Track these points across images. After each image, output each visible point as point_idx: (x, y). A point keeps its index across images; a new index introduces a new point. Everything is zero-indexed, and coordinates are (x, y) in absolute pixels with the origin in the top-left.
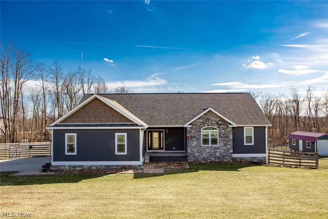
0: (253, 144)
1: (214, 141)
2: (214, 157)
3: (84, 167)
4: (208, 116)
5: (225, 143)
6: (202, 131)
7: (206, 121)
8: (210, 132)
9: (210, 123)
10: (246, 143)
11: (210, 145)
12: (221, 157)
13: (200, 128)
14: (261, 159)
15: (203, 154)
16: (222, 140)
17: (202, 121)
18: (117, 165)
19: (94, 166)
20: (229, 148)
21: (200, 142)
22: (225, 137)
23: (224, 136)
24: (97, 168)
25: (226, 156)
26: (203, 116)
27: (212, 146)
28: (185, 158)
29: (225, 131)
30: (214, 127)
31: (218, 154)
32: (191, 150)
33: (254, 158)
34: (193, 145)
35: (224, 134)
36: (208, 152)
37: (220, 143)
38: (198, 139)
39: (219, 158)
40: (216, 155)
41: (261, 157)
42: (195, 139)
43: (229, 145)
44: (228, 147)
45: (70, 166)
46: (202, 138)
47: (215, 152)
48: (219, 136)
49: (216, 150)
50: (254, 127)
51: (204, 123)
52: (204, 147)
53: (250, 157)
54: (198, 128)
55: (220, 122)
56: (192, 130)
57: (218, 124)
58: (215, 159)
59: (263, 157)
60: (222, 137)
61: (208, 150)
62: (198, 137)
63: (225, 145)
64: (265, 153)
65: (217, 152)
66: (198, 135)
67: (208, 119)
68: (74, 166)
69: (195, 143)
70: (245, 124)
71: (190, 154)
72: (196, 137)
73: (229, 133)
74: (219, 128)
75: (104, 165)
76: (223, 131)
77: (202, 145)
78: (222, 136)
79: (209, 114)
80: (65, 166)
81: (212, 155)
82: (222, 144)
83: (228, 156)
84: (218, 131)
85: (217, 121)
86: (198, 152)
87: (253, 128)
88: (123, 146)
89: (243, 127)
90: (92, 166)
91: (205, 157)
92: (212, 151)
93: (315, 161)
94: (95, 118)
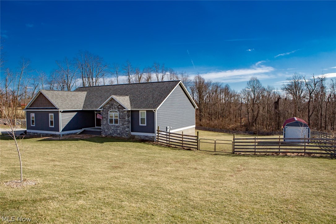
0: (145, 125)
1: (116, 121)
2: (116, 133)
3: (38, 134)
4: (112, 102)
5: (123, 123)
6: (109, 113)
7: (111, 106)
8: (113, 114)
9: (113, 108)
10: (141, 124)
11: (114, 124)
12: (120, 133)
13: (108, 111)
14: (151, 138)
15: (110, 131)
16: (121, 121)
17: (109, 106)
19: (42, 133)
20: (126, 127)
21: (108, 122)
22: (123, 119)
23: (122, 117)
25: (123, 133)
26: (109, 102)
27: (115, 125)
28: (100, 133)
29: (123, 114)
30: (116, 110)
31: (119, 131)
32: (103, 127)
33: (147, 136)
34: (104, 123)
35: (122, 116)
36: (113, 130)
37: (119, 123)
38: (107, 120)
39: (119, 134)
40: (117, 132)
41: (151, 136)
42: (105, 119)
43: (125, 125)
44: (125, 126)
45: (33, 133)
46: (109, 119)
47: (117, 130)
48: (119, 117)
49: (117, 128)
50: (147, 111)
51: (110, 108)
52: (110, 125)
53: (144, 136)
54: (106, 111)
55: (119, 107)
56: (103, 112)
57: (118, 108)
58: (117, 135)
59: (153, 136)
60: (121, 118)
61: (112, 128)
62: (107, 117)
63: (123, 124)
64: (154, 133)
65: (118, 130)
66: (107, 116)
67: (112, 104)
68: (34, 133)
69: (105, 122)
70: (139, 108)
71: (103, 130)
72: (106, 118)
73: (125, 115)
74: (119, 111)
75: (45, 133)
76: (122, 113)
77: (109, 124)
78: (121, 117)
79: (113, 100)
80: (31, 132)
81: (115, 132)
82: (121, 124)
83: (125, 133)
84: (118, 113)
85: (118, 106)
86: (107, 129)
87: (146, 111)
88: (52, 121)
89: (139, 111)
90: (41, 133)
91: (111, 133)
92: (115, 129)
93: (196, 144)
94: (42, 104)
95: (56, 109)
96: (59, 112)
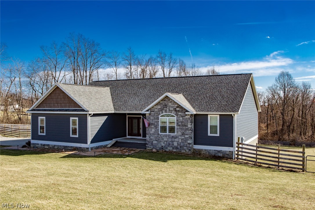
0: (218, 135)
1: (172, 130)
2: (171, 147)
4: (166, 102)
5: (183, 132)
6: (160, 118)
7: (164, 108)
8: (167, 119)
9: (168, 110)
10: (210, 133)
11: (168, 133)
12: (179, 147)
13: (158, 115)
14: (227, 153)
15: (161, 143)
16: (180, 128)
17: (160, 107)
18: (71, 147)
20: (187, 138)
21: (158, 130)
22: (183, 126)
24: (58, 147)
25: (184, 146)
26: (161, 102)
27: (169, 135)
28: (144, 146)
29: (183, 119)
30: (172, 114)
31: (175, 144)
32: (149, 137)
33: (219, 152)
34: (151, 132)
35: (182, 122)
36: (166, 141)
37: (177, 132)
38: (156, 127)
39: (177, 148)
40: (173, 144)
41: (227, 151)
42: (153, 126)
43: (187, 135)
44: (186, 136)
45: (41, 144)
46: (160, 125)
47: (172, 142)
48: (177, 124)
49: (173, 140)
50: (220, 115)
51: (161, 110)
52: (161, 135)
53: (214, 150)
54: (156, 114)
55: (178, 109)
56: (150, 116)
57: (176, 111)
58: (173, 149)
59: (230, 151)
60: (179, 126)
61: (165, 139)
62: (156, 124)
63: (183, 134)
64: (232, 147)
65: (174, 141)
66: (156, 122)
67: (166, 105)
68: (44, 145)
69: (153, 130)
70: (208, 111)
71: (149, 142)
72: (154, 125)
73: (188, 121)
74: (177, 115)
75: (63, 146)
76: (181, 118)
77: (160, 133)
78: (180, 124)
79: (167, 100)
81: (169, 144)
82: (180, 133)
83: (186, 146)
84: (176, 118)
85: (175, 107)
86: (156, 140)
87: (218, 116)
89: (207, 115)
90: (55, 146)
91: (162, 146)
92: (170, 140)
93: (301, 163)
94: (58, 103)
95: (83, 110)
96: (88, 115)
